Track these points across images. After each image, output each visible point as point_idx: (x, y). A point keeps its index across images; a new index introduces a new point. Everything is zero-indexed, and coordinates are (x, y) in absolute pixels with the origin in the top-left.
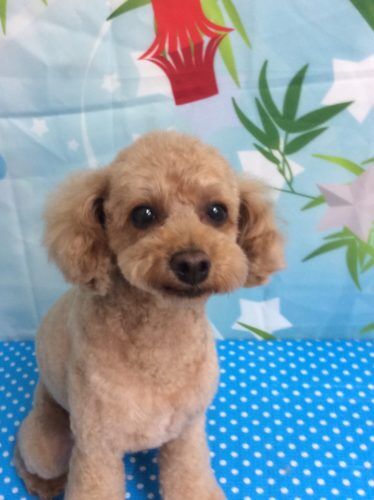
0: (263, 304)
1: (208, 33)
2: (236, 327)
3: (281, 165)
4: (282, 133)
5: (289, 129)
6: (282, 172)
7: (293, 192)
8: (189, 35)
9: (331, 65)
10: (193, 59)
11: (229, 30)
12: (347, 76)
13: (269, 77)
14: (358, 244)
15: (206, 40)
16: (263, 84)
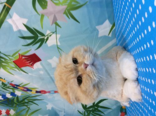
0: (99, 30)
1: (22, 58)
2: (110, 35)
3: (49, 36)
4: (39, 38)
5: (38, 37)
6: (51, 35)
7: (56, 31)
8: (24, 61)
9: (16, 32)
10: (29, 59)
11: (19, 54)
12: (17, 27)
13: (26, 44)
14: (68, 8)
15: (23, 58)
16: (28, 45)
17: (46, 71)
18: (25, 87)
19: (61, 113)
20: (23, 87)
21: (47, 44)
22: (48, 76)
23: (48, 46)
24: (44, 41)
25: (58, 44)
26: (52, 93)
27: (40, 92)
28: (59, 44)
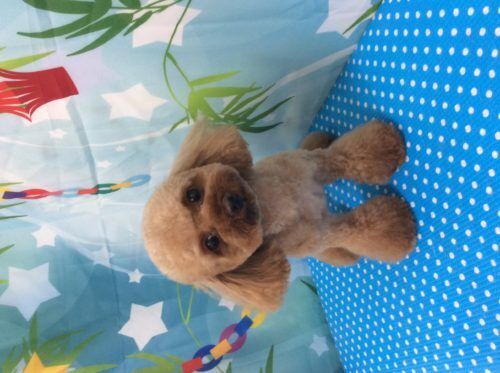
2: (347, 35)
4: (111, 12)
6: (163, 8)
13: (39, 29)
15: (2, 80)
17: (80, 129)
19: (95, 253)
21: (131, 40)
22: (79, 147)
23: (131, 45)
24: (126, 25)
25: (174, 42)
26: (68, 196)
27: (22, 195)
28: (178, 41)
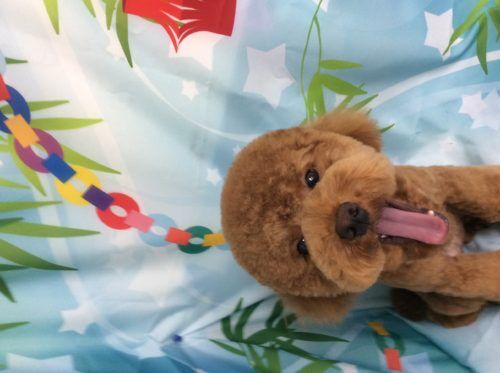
18: (55, 134)
20: (39, 133)
